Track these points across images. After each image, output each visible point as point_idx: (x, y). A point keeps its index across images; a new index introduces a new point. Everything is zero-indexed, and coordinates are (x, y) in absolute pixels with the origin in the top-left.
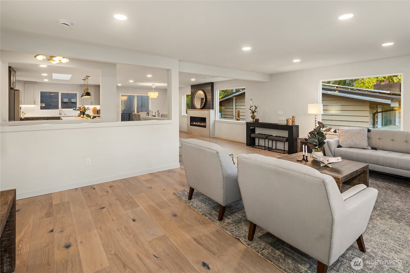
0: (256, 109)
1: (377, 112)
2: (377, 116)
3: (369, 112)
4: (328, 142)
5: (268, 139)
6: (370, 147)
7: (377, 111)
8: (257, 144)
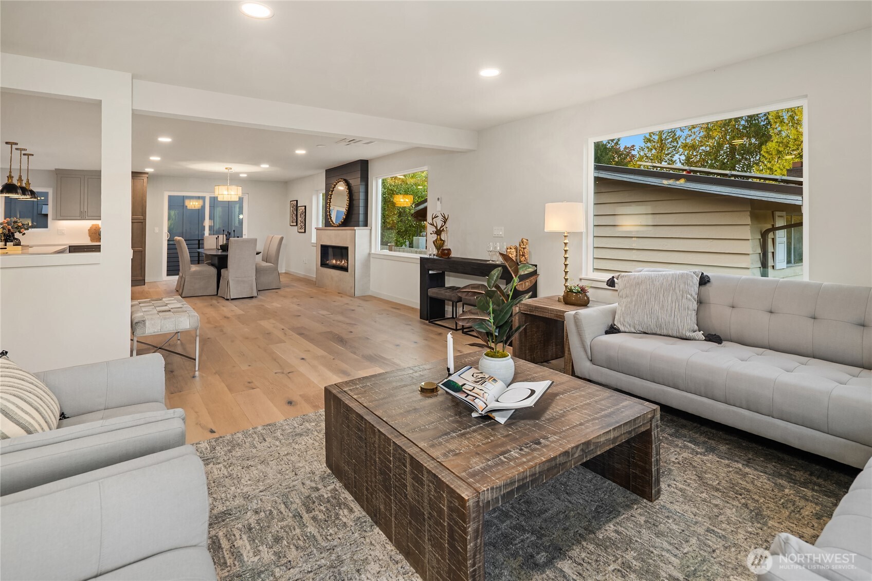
0: (445, 222)
1: (774, 229)
2: (773, 239)
3: (751, 227)
4: (578, 317)
5: (462, 303)
6: (702, 332)
7: (773, 225)
8: (449, 314)
